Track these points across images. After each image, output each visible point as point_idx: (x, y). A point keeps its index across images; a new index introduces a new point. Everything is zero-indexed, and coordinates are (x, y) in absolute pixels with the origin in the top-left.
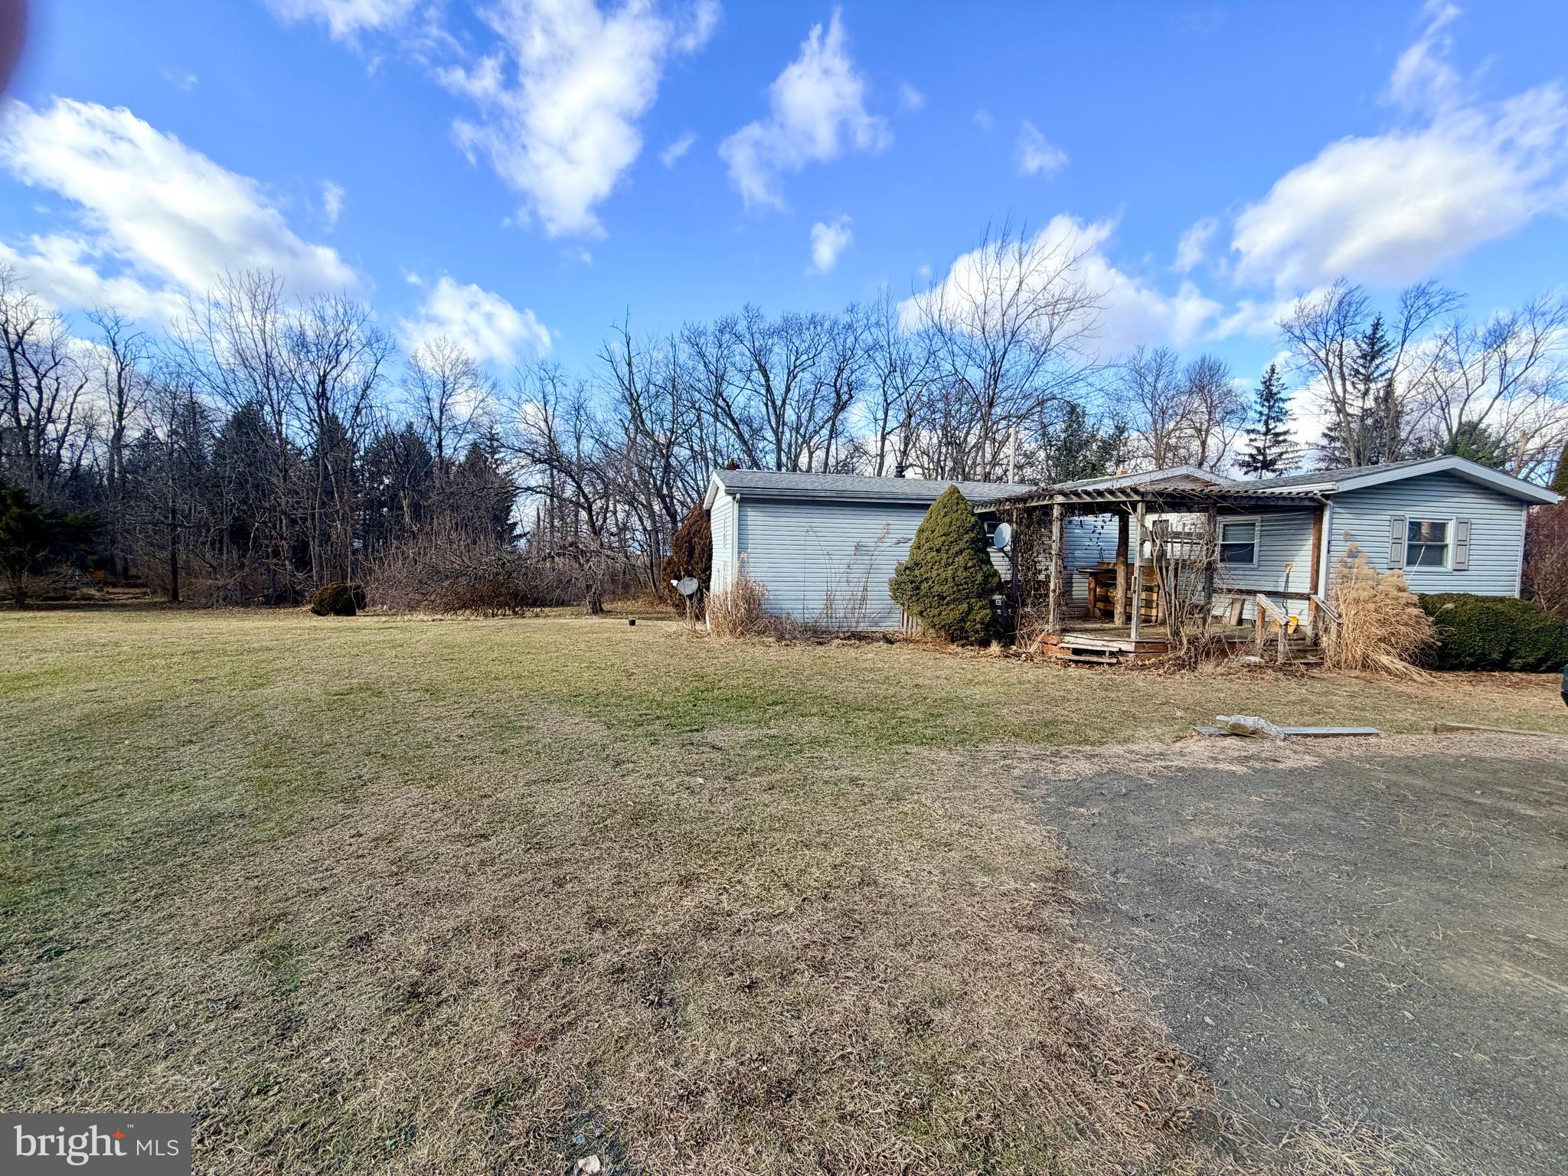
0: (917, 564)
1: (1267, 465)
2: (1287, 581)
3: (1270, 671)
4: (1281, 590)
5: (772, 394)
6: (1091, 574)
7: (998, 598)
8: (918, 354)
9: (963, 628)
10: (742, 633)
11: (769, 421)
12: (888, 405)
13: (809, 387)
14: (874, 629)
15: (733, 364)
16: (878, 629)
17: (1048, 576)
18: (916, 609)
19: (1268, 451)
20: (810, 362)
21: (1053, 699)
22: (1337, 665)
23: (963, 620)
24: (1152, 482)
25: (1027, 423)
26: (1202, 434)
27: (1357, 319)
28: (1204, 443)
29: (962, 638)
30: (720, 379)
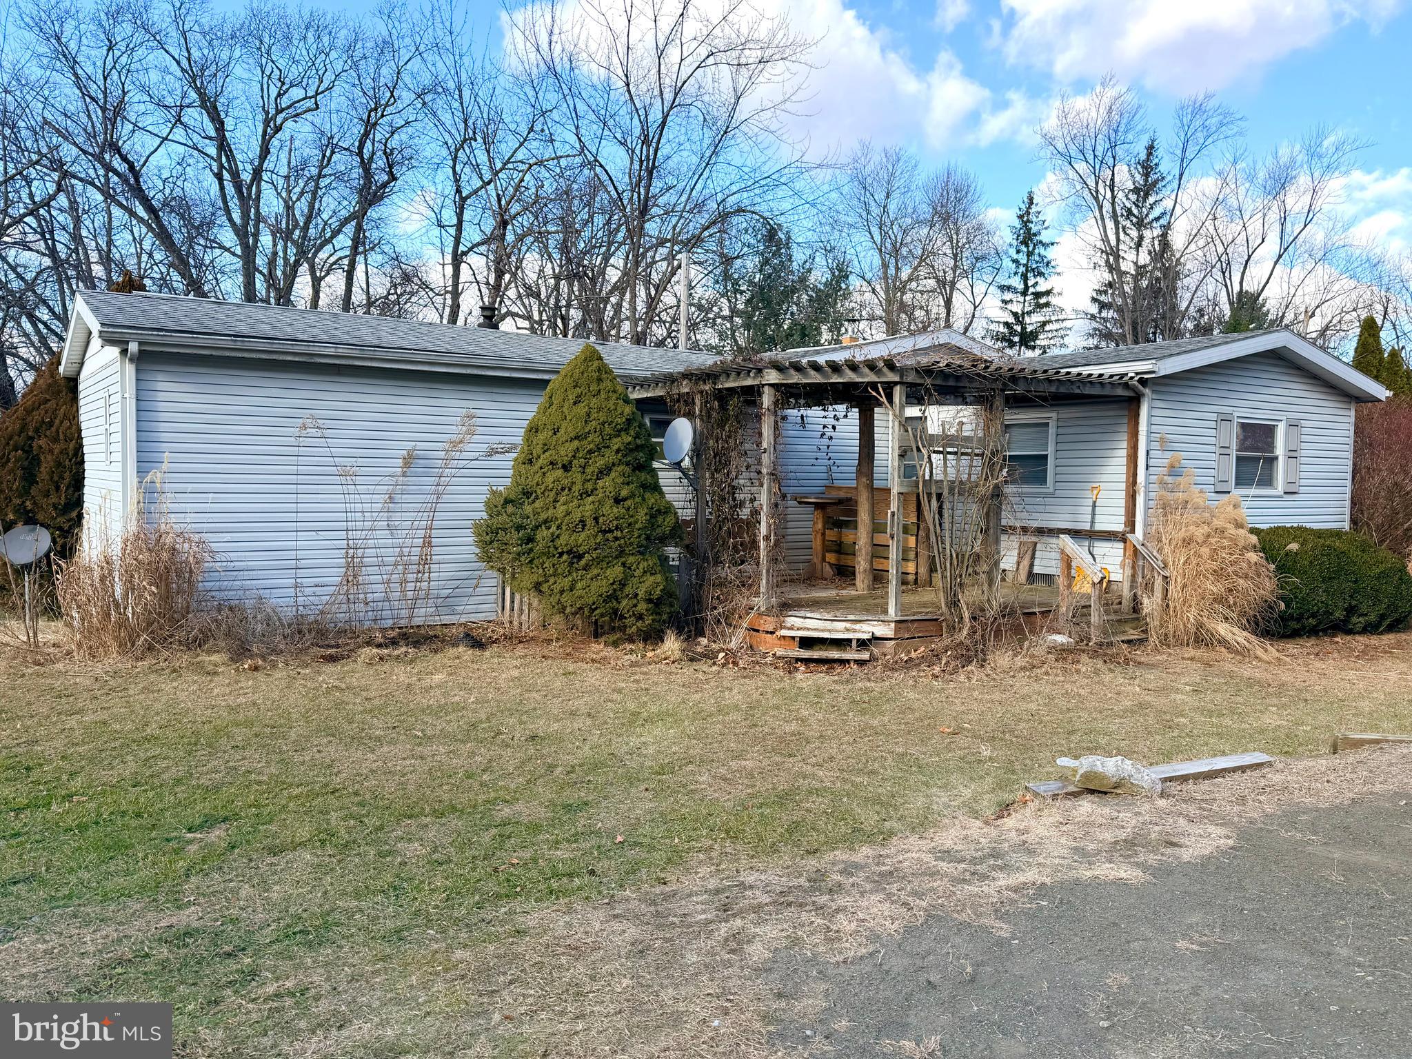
0: (527, 494)
1: (1027, 339)
2: (1093, 514)
3: (1084, 658)
4: (1087, 527)
5: (231, 157)
6: (818, 506)
7: (673, 552)
8: (516, 114)
9: (615, 611)
10: (150, 648)
11: (228, 212)
12: (464, 200)
13: (307, 152)
14: (446, 620)
15: (144, 89)
16: (454, 619)
17: (755, 512)
18: (528, 578)
19: (1027, 320)
20: (310, 103)
21: (781, 739)
22: (1164, 640)
23: (614, 597)
24: (915, 352)
25: (699, 254)
26: (946, 287)
27: (1130, 137)
28: (948, 303)
29: (613, 629)
30: (115, 114)
